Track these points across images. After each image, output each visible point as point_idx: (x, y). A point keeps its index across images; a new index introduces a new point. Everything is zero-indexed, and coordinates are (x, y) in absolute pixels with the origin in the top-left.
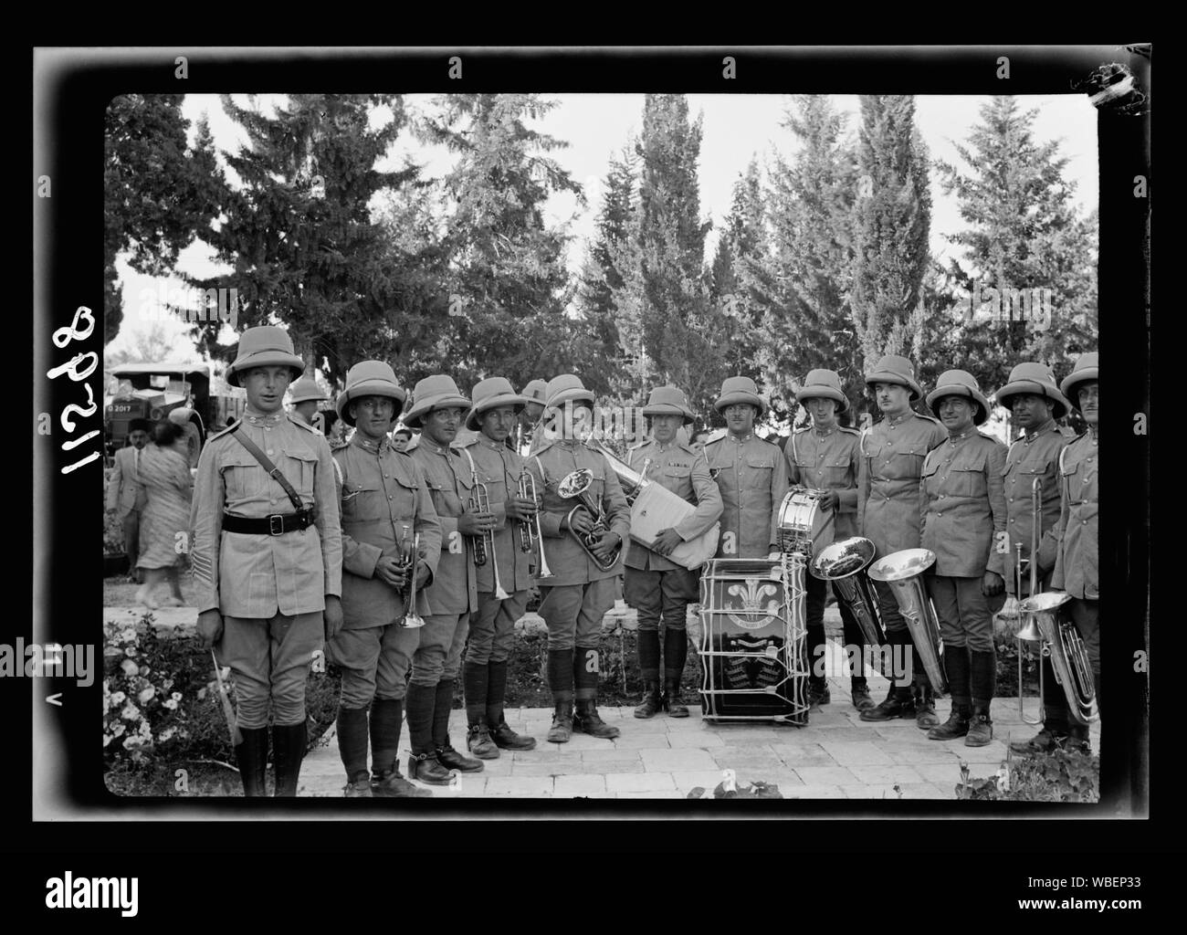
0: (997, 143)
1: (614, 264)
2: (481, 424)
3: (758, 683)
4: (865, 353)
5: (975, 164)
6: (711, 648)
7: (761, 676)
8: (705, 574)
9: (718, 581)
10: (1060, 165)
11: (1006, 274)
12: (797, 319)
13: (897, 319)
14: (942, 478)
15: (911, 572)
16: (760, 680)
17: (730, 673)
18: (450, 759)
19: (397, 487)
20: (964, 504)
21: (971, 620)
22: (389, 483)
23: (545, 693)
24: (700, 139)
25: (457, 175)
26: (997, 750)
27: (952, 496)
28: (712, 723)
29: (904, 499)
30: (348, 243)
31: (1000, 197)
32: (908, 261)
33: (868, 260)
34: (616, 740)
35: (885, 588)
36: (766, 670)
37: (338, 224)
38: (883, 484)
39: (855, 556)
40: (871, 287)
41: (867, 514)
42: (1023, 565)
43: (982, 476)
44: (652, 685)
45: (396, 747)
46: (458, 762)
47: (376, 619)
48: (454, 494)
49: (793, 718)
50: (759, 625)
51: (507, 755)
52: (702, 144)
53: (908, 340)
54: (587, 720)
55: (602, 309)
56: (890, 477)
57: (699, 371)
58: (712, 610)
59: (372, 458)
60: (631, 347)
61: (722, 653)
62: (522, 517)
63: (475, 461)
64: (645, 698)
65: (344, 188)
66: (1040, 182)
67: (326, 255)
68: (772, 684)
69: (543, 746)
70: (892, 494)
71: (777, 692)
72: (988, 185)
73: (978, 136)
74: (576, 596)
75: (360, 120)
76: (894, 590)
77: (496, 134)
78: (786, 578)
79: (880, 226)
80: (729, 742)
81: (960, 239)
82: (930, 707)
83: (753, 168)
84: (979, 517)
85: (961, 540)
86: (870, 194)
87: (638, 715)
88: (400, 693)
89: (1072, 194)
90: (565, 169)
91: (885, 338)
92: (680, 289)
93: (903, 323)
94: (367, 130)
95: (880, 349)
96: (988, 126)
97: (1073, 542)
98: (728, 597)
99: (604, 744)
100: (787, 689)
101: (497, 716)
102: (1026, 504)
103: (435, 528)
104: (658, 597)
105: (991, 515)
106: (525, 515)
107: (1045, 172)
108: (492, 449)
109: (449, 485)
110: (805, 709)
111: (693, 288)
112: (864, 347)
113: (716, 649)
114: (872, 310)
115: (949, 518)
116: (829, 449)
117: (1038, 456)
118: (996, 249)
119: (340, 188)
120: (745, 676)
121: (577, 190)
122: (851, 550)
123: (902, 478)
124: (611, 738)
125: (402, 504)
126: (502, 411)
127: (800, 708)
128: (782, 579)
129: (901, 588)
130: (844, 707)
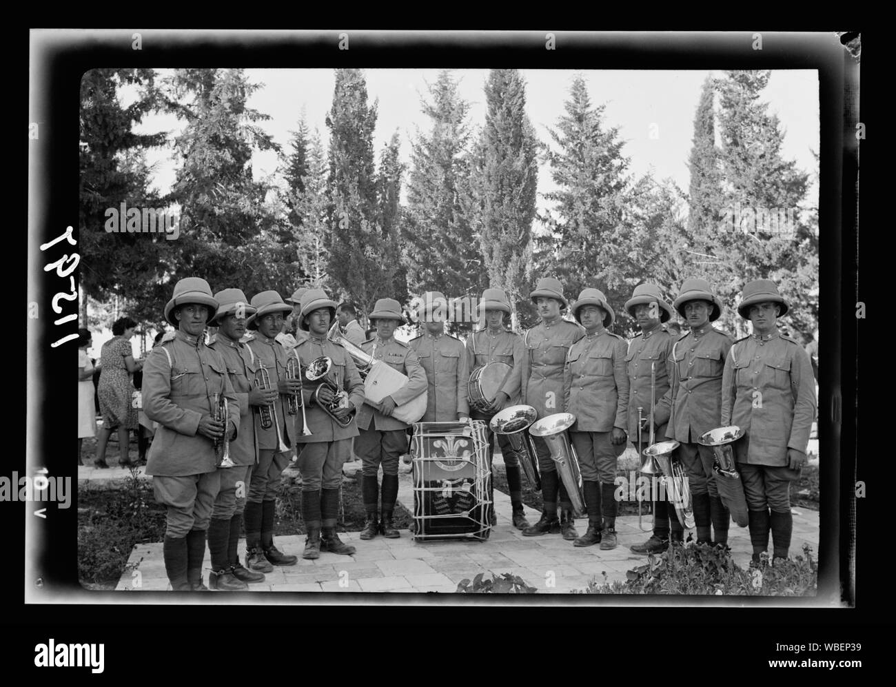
0: (577, 129)
1: (295, 208)
2: (258, 325)
3: (456, 510)
4: (490, 277)
5: (562, 144)
6: (423, 485)
7: (458, 505)
8: (416, 433)
9: (425, 438)
10: (620, 145)
11: (585, 222)
12: (441, 249)
13: (514, 253)
14: (582, 363)
15: (558, 430)
16: (458, 507)
17: (436, 503)
18: (240, 574)
19: (211, 372)
20: (599, 381)
21: (603, 462)
22: (206, 369)
23: (283, 525)
24: (376, 118)
25: (185, 137)
26: (621, 551)
27: (590, 375)
28: (419, 541)
29: (556, 379)
30: (107, 186)
31: (580, 168)
32: (522, 211)
33: (494, 210)
34: (354, 555)
35: (541, 442)
36: (462, 500)
37: (100, 172)
38: (541, 368)
39: (522, 418)
40: (496, 229)
41: (529, 391)
42: (643, 422)
43: (610, 362)
44: (372, 515)
45: (200, 566)
46: (246, 575)
47: (196, 469)
48: (243, 376)
49: (478, 535)
50: (457, 468)
51: (278, 569)
52: (377, 122)
53: (522, 267)
54: (331, 542)
55: (283, 242)
56: (546, 362)
57: (374, 288)
58: (422, 458)
59: (193, 349)
60: (310, 270)
61: (430, 489)
62: (291, 393)
63: (254, 353)
64: (367, 525)
65: (107, 145)
66: (607, 157)
67: (90, 195)
68: (465, 510)
69: (301, 562)
70: (548, 375)
71: (469, 516)
72: (571, 158)
73: (564, 124)
74: (323, 450)
75: (110, 93)
76: (547, 443)
77: (216, 109)
78: (474, 434)
79: (502, 186)
80: (436, 554)
81: (552, 197)
82: (571, 524)
83: (395, 139)
84: (608, 390)
85: (597, 406)
86: (495, 164)
87: (363, 538)
88: (205, 526)
89: (628, 167)
90: (268, 134)
91: (506, 266)
92: (360, 228)
93: (519, 255)
94: (114, 101)
95: (502, 274)
96: (570, 116)
97: (681, 406)
98: (434, 449)
99: (345, 559)
100: (476, 514)
101: (268, 542)
102: (647, 380)
103: (235, 402)
104: (379, 452)
105: (616, 388)
106: (294, 391)
107: (610, 150)
108: (266, 343)
109: (241, 371)
110: (488, 527)
111: (369, 227)
112: (490, 272)
113: (426, 486)
114: (496, 245)
115: (587, 392)
116: (499, 343)
117: (653, 347)
118: (578, 204)
119: (103, 144)
120: (447, 505)
121: (277, 149)
122: (519, 414)
123: (555, 364)
124: (349, 555)
125: (213, 383)
126: (275, 316)
127: (484, 527)
128: (471, 435)
129: (553, 441)
130: (507, 527)
